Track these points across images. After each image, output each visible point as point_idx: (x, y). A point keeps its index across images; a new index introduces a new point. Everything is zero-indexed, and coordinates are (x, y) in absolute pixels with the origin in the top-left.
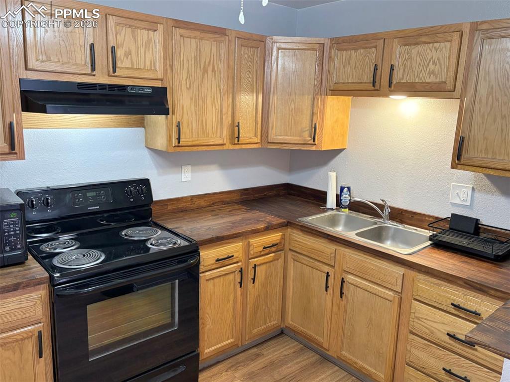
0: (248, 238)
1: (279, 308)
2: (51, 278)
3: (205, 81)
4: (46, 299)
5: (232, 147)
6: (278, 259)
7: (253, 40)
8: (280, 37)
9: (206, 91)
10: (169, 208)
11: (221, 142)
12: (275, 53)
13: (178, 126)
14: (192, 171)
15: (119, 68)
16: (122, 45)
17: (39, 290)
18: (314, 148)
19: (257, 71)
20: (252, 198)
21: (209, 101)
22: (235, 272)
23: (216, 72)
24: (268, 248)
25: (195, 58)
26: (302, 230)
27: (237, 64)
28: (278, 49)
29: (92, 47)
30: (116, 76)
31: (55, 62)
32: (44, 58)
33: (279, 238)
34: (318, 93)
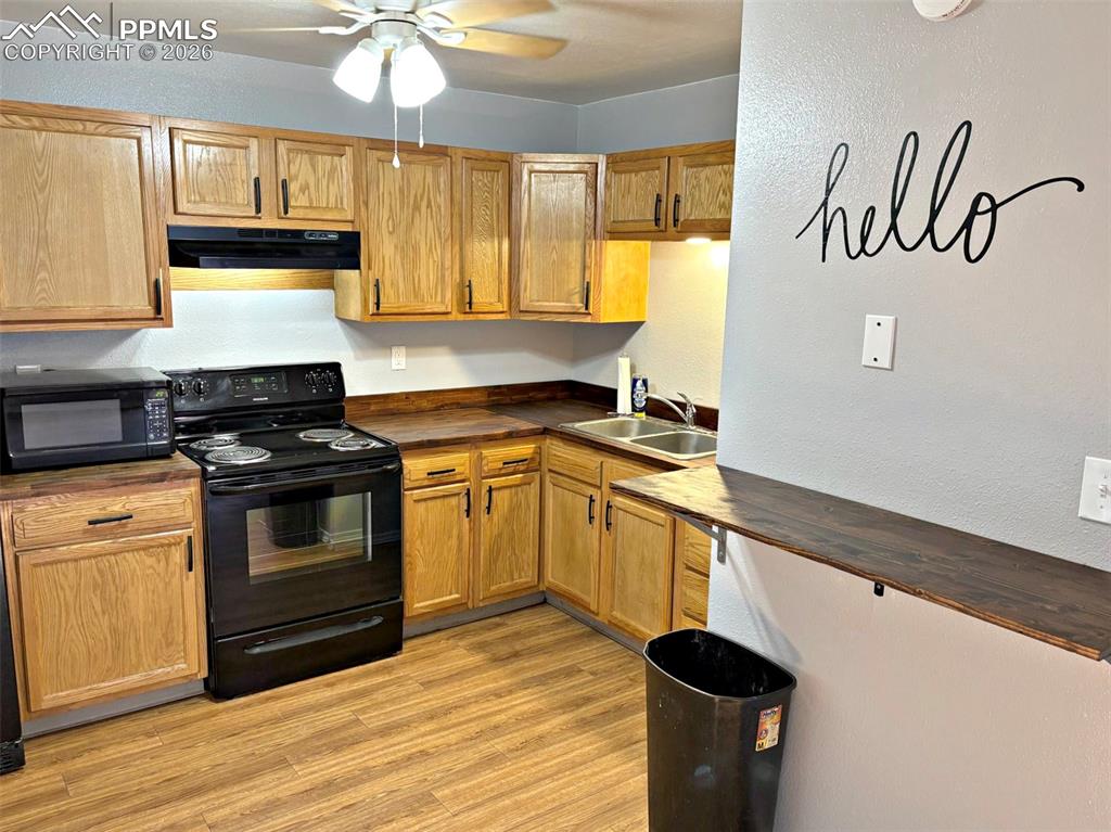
0: (480, 448)
1: (534, 557)
2: (204, 470)
3: (417, 221)
4: (197, 498)
5: (461, 317)
6: (530, 484)
7: (490, 160)
8: (532, 155)
9: (418, 236)
10: (373, 408)
11: (443, 309)
12: (525, 177)
13: (377, 285)
14: (407, 356)
15: (293, 207)
16: (296, 177)
17: (188, 485)
18: (588, 320)
19: (498, 205)
20: (508, 401)
21: (423, 250)
22: (459, 494)
23: (434, 209)
24: (510, 466)
25: (401, 191)
26: (563, 439)
27: (466, 196)
28: (531, 172)
29: (257, 181)
30: (288, 218)
31: (210, 202)
32: (198, 198)
33: (531, 451)
34: (590, 238)
